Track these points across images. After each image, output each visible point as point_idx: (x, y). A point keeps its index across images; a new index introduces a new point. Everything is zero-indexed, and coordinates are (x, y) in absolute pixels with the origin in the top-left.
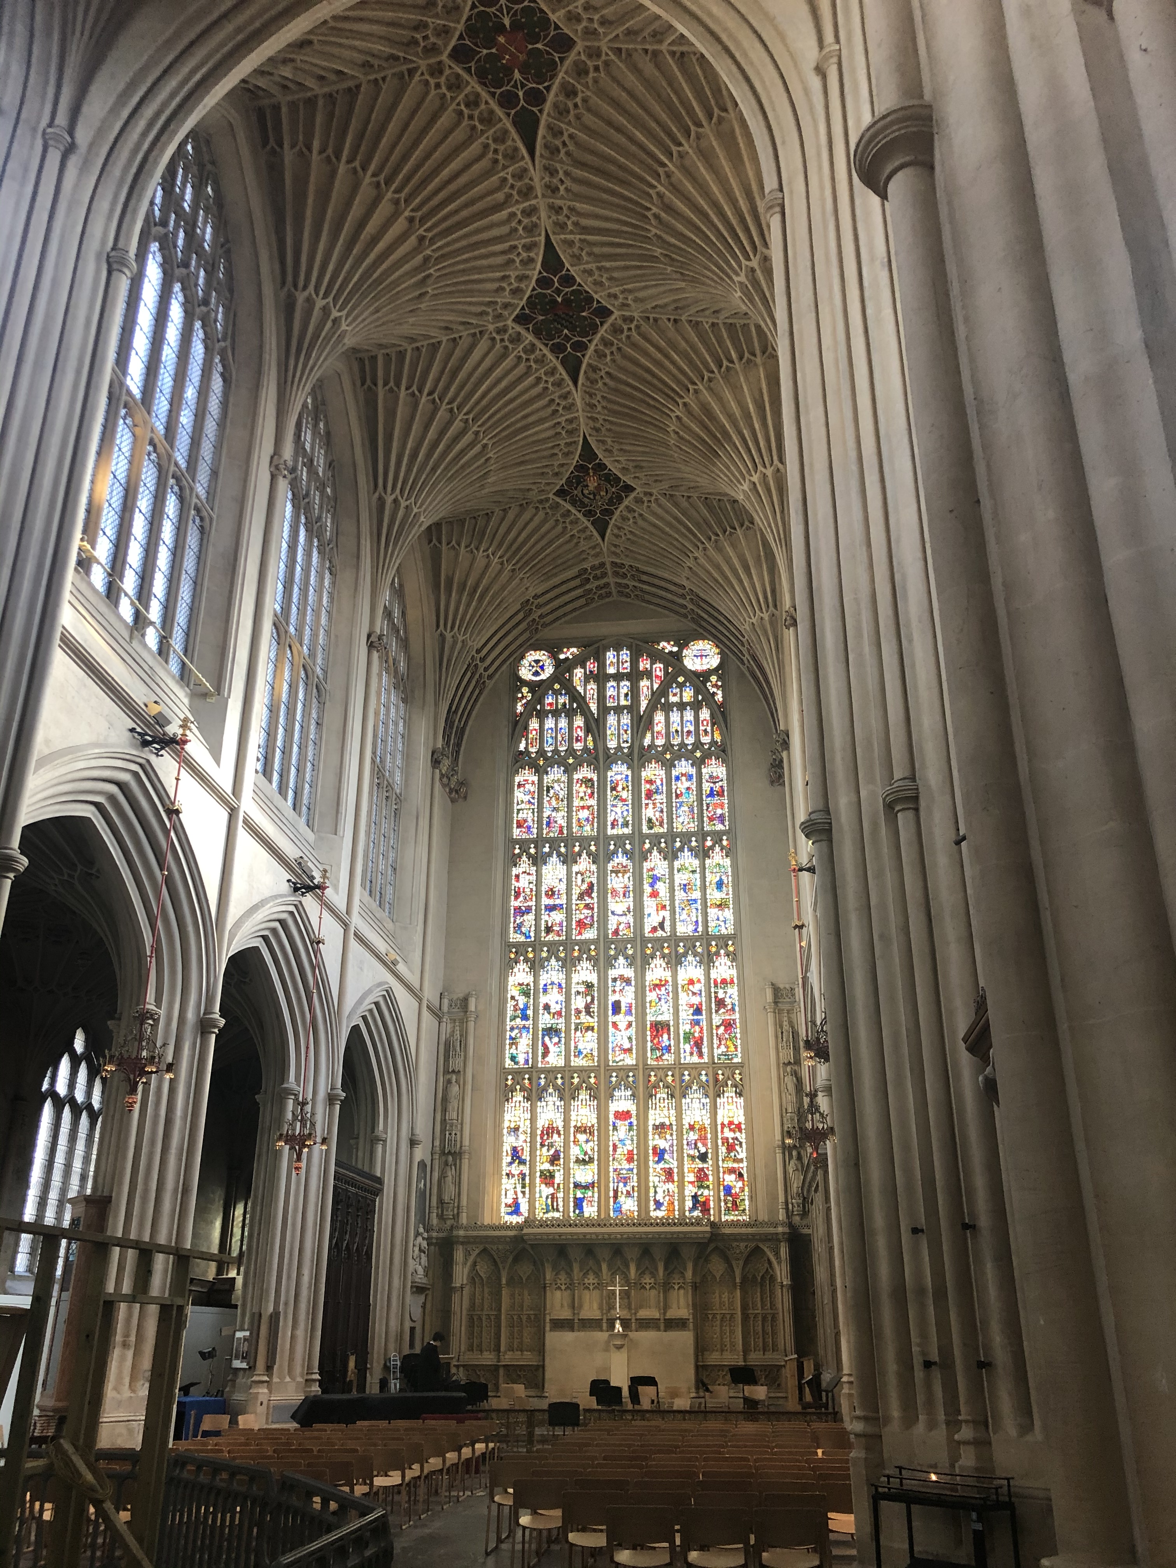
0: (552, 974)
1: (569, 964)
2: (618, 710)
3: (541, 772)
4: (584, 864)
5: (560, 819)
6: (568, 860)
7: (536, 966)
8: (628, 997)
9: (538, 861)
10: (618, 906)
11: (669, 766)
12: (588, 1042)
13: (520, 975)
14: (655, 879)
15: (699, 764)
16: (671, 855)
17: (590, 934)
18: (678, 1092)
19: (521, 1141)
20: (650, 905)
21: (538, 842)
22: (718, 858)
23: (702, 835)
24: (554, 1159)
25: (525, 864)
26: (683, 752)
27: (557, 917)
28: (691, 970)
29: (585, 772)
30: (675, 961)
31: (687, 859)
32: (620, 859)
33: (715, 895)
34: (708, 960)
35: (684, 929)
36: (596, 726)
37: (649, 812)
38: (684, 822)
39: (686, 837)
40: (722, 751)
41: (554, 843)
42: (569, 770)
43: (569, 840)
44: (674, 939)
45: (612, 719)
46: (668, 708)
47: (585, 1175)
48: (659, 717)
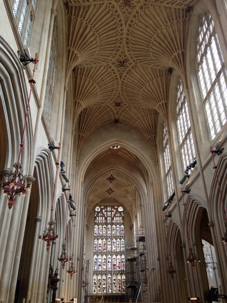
0: (100, 257)
1: (102, 255)
2: (109, 217)
3: (98, 225)
4: (104, 240)
5: (101, 233)
6: (102, 239)
7: (97, 255)
8: (110, 261)
9: (98, 239)
10: (109, 247)
11: (116, 226)
12: (105, 267)
13: (95, 257)
14: (114, 243)
15: (120, 225)
16: (116, 239)
17: (105, 251)
18: (117, 275)
19: (95, 281)
20: (113, 246)
21: (98, 237)
22: (123, 240)
23: (120, 237)
24: (100, 284)
25: (96, 240)
26: (118, 224)
27: (100, 248)
28: (119, 257)
29: (104, 226)
30: (116, 255)
31: (118, 240)
32: (109, 240)
33: (122, 246)
34: (121, 255)
35: (118, 251)
36: (106, 219)
37: (113, 233)
38: (118, 234)
39: (118, 236)
40: (123, 224)
41: (100, 237)
42: (102, 226)
43: (102, 236)
44: (117, 252)
45: (108, 218)
46: (116, 217)
47: (104, 286)
48: (115, 218)
